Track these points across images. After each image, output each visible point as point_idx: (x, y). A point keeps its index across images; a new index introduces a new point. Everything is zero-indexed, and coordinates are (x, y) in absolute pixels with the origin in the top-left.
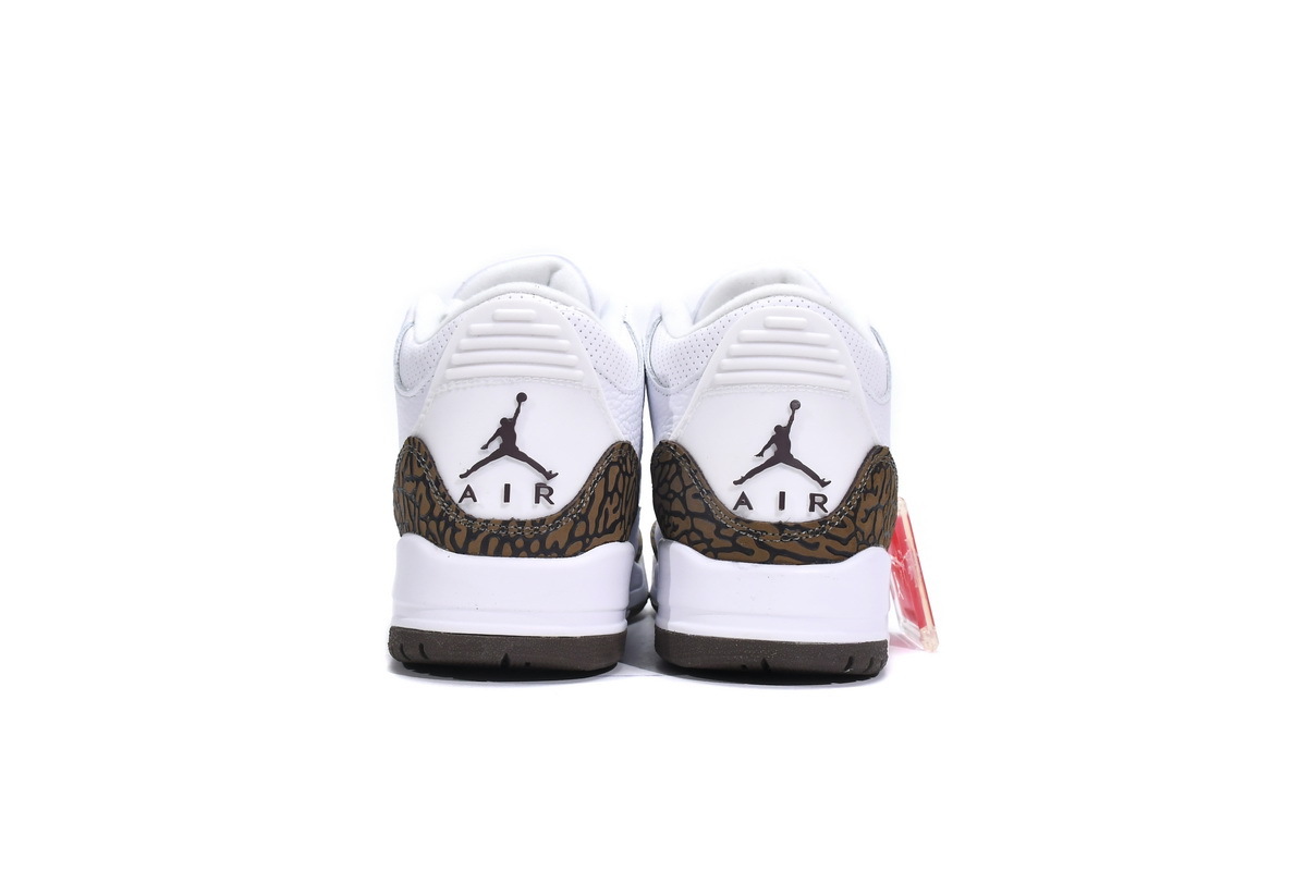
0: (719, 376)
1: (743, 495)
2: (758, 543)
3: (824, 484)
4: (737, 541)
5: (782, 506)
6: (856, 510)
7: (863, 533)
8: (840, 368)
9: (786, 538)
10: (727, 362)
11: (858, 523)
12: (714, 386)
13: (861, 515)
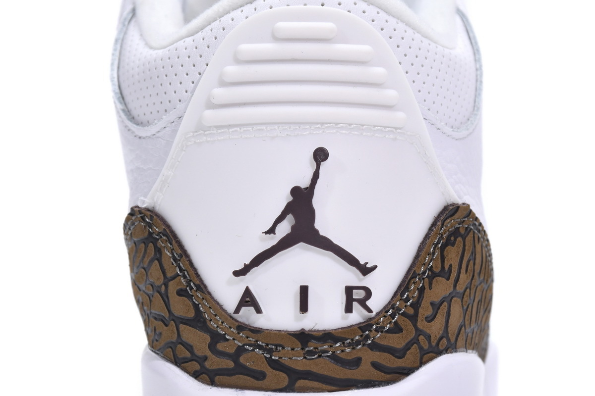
0: (209, 113)
1: (248, 292)
2: (270, 362)
3: (366, 270)
4: (242, 360)
5: (304, 307)
6: (416, 306)
7: (429, 337)
8: (389, 95)
9: (311, 353)
10: (221, 94)
11: (420, 325)
12: (201, 129)
13: (425, 310)
